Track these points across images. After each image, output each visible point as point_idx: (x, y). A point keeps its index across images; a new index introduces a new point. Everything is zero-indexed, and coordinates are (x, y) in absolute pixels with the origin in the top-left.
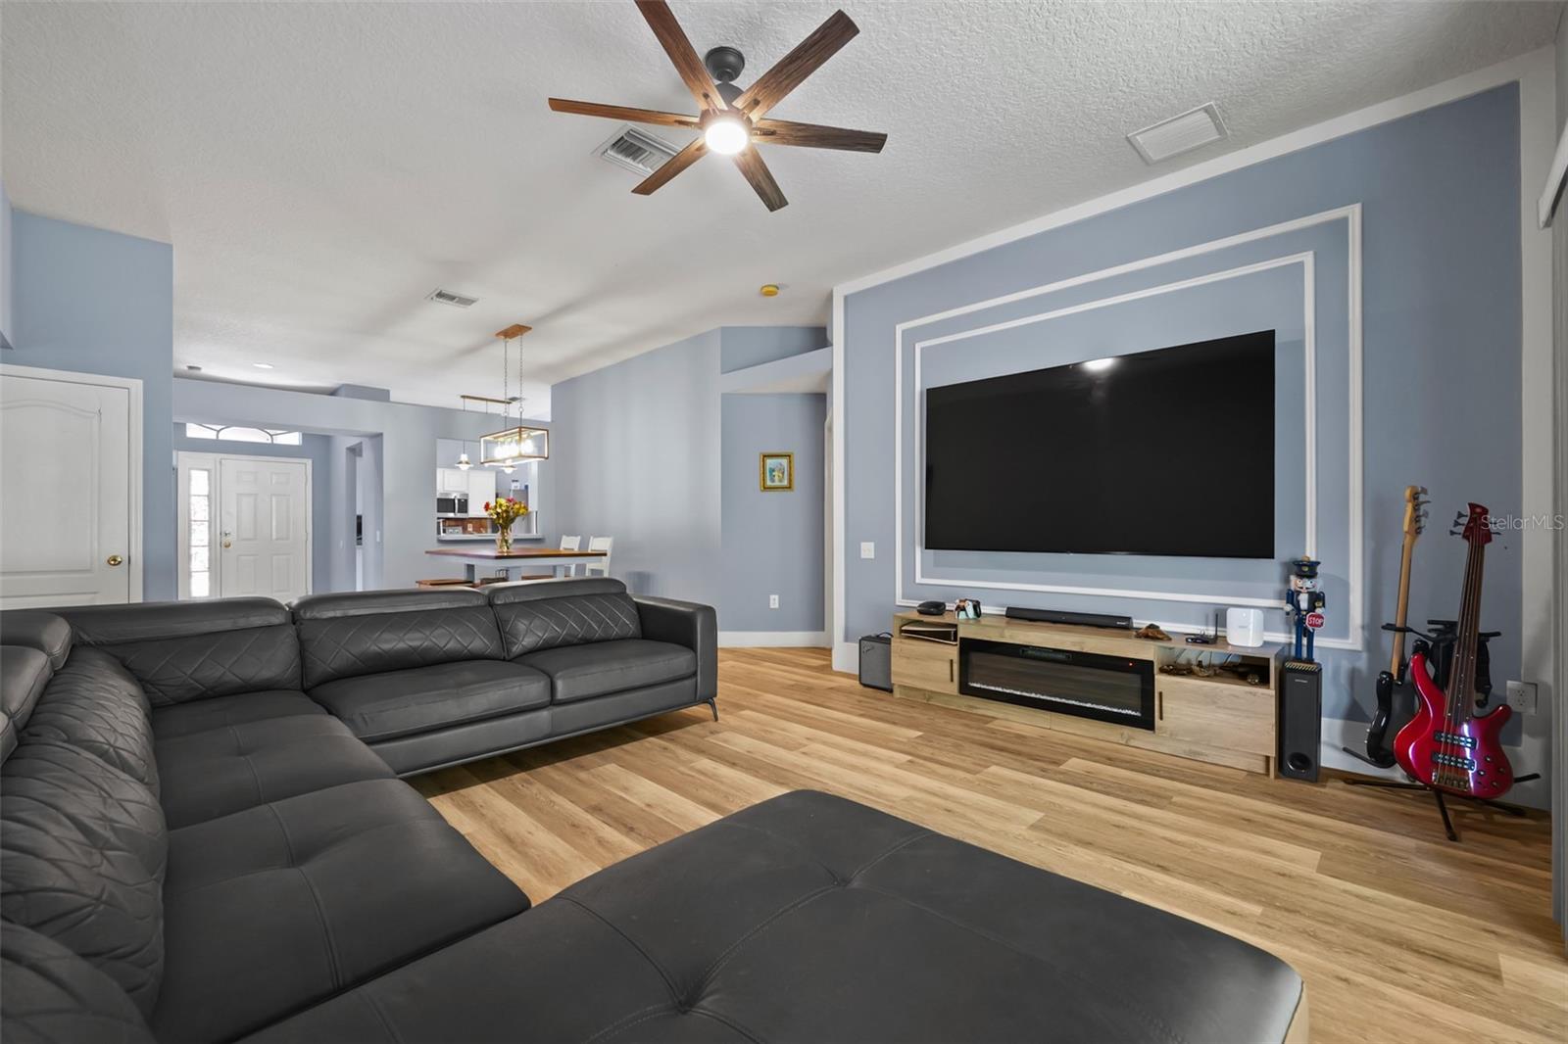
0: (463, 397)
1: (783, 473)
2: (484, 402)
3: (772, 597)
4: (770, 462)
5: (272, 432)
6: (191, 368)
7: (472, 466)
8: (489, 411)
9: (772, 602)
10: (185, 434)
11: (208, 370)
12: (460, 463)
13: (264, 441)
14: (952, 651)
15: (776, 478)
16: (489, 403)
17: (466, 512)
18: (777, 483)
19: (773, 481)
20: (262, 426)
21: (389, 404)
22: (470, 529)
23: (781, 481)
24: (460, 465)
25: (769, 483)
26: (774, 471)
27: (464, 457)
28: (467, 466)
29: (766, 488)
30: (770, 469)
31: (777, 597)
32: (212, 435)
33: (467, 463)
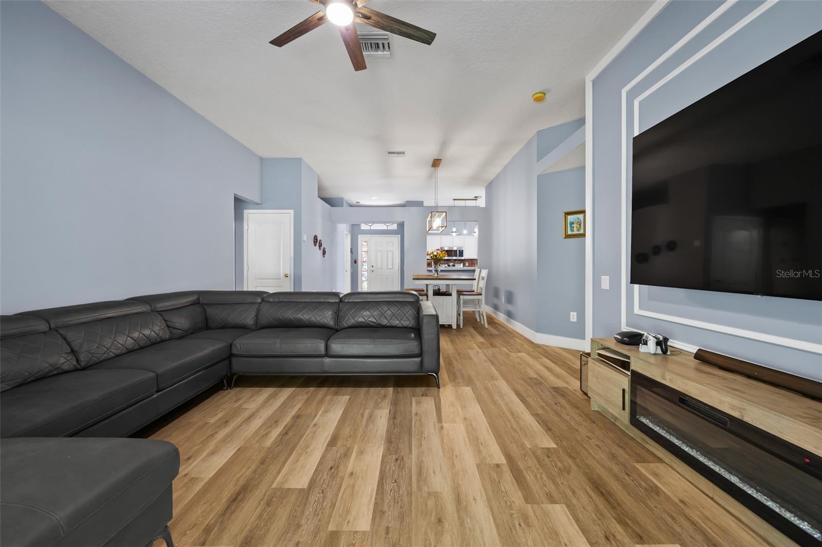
0: (454, 200)
1: (580, 225)
2: (464, 201)
3: (572, 313)
4: (570, 218)
5: (388, 225)
6: (357, 202)
7: (457, 233)
8: (466, 205)
9: (571, 317)
10: (360, 228)
11: (363, 202)
12: (453, 232)
13: (385, 228)
14: (624, 381)
15: (575, 228)
16: (466, 201)
17: (463, 256)
18: (576, 232)
19: (572, 231)
20: (384, 223)
21: (423, 208)
22: (467, 265)
23: (578, 230)
24: (453, 234)
25: (569, 232)
26: (573, 223)
27: (454, 230)
28: (456, 234)
29: (568, 236)
30: (570, 222)
31: (575, 314)
32: (368, 228)
33: (455, 232)
